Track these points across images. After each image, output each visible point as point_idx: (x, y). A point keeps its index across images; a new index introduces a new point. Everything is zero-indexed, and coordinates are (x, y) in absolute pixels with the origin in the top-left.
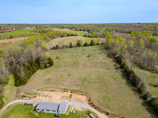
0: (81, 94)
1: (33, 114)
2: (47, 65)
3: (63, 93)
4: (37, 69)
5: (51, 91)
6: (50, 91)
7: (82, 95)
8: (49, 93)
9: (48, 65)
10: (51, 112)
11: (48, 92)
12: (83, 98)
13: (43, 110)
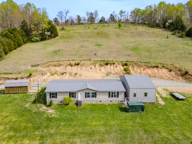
0: (150, 65)
1: (35, 113)
2: (46, 33)
3: (103, 68)
4: (25, 43)
5: (72, 66)
6: (69, 66)
7: (154, 67)
8: (67, 69)
9: (49, 33)
10: (103, 99)
11: (62, 67)
12: (162, 73)
13: (72, 95)
